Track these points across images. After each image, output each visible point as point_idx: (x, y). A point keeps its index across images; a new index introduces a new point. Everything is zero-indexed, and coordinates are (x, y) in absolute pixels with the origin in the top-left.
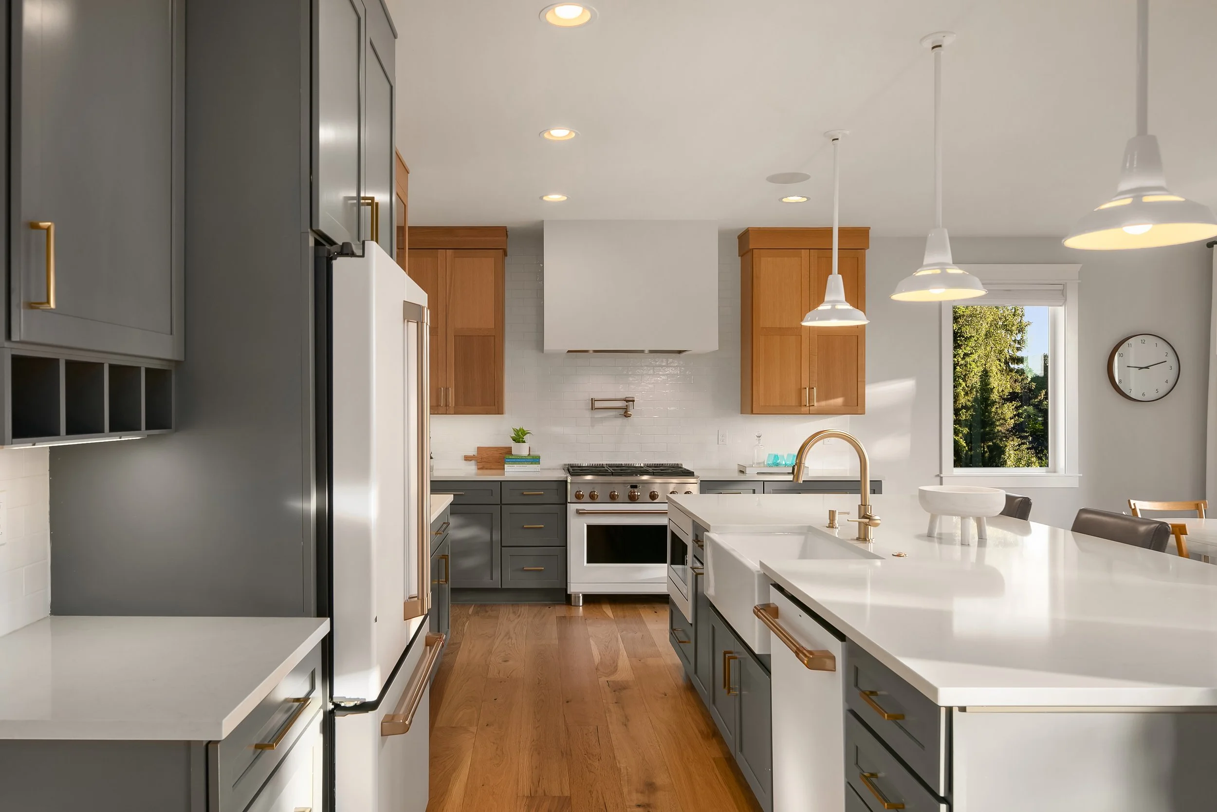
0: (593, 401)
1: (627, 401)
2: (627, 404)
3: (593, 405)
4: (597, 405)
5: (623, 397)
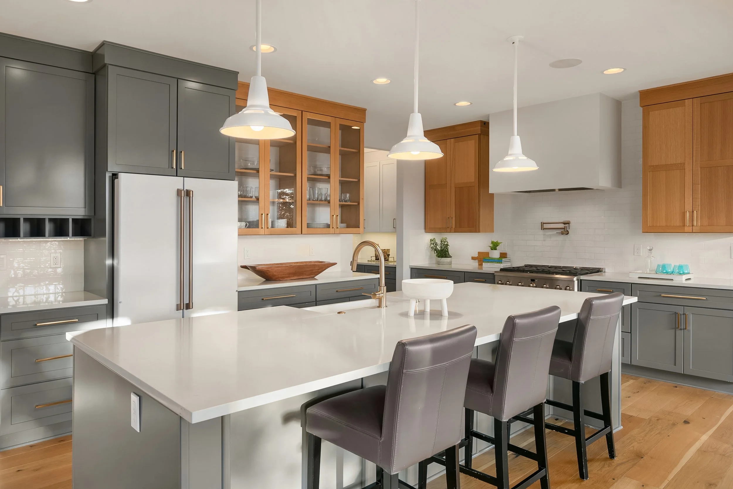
0: (543, 224)
1: (564, 224)
2: (565, 225)
3: (543, 226)
4: (545, 226)
5: (562, 221)
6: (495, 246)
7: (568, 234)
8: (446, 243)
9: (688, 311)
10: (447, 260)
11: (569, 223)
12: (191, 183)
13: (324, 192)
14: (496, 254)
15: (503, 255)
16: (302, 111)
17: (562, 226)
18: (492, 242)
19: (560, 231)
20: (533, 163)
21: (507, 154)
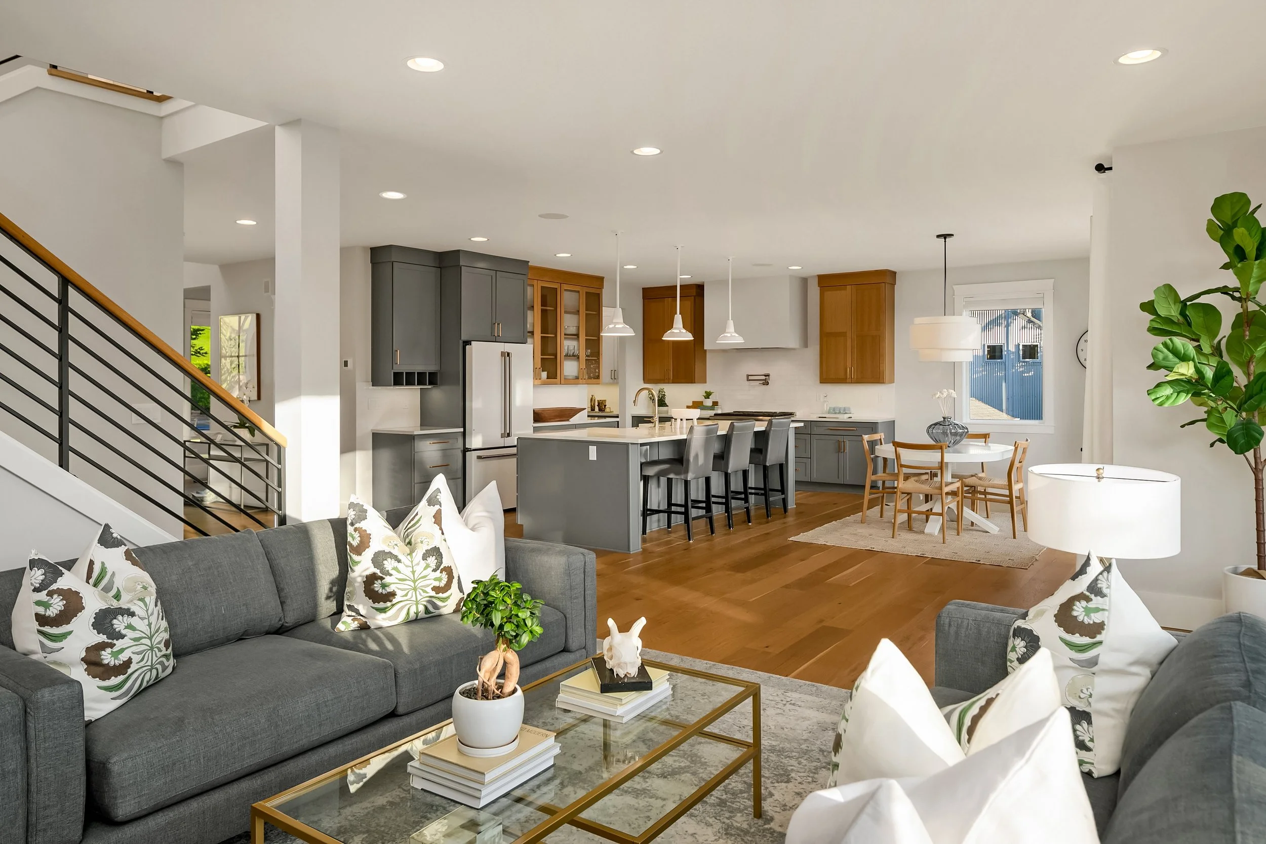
0: (748, 376)
1: (765, 376)
3: (748, 378)
4: (750, 378)
6: (708, 395)
7: (768, 384)
8: (663, 393)
9: (846, 439)
10: (664, 408)
11: (768, 375)
12: (508, 347)
13: (571, 348)
14: (709, 403)
15: (715, 404)
16: (561, 283)
17: (764, 378)
18: (706, 392)
19: (761, 382)
20: (741, 338)
21: (724, 332)
